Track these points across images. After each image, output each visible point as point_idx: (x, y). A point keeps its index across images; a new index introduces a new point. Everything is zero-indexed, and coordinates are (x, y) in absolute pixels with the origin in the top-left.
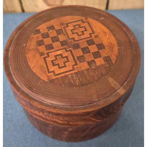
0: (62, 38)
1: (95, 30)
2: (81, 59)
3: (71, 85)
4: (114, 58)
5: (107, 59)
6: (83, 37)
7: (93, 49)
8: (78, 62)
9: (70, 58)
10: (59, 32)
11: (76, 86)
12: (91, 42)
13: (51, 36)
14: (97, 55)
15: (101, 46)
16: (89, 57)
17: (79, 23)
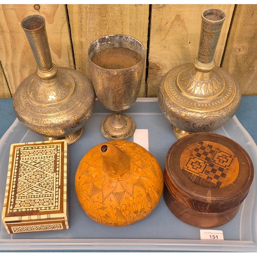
0: (209, 156)
1: (232, 165)
2: (207, 172)
3: (189, 178)
4: (223, 185)
5: (219, 183)
6: (220, 164)
7: (219, 173)
8: (204, 172)
9: (202, 168)
10: (212, 152)
11: (191, 181)
12: (221, 169)
13: (205, 150)
14: (217, 177)
15: (223, 175)
16: (212, 175)
17: (228, 155)
